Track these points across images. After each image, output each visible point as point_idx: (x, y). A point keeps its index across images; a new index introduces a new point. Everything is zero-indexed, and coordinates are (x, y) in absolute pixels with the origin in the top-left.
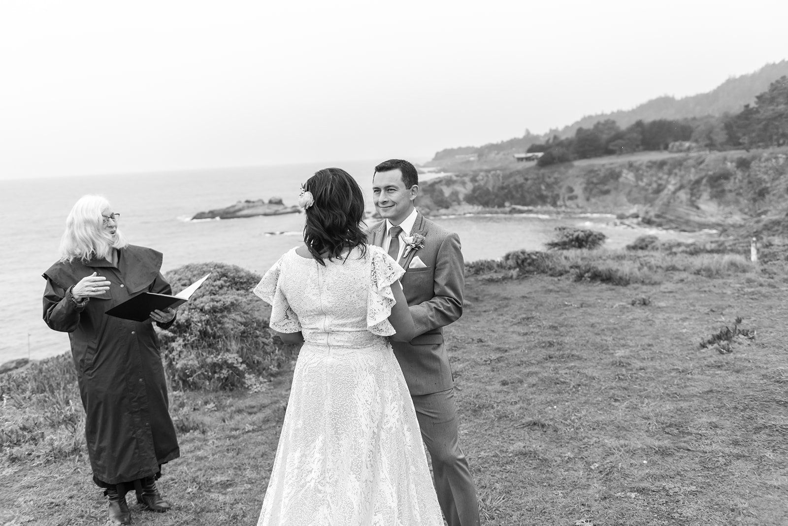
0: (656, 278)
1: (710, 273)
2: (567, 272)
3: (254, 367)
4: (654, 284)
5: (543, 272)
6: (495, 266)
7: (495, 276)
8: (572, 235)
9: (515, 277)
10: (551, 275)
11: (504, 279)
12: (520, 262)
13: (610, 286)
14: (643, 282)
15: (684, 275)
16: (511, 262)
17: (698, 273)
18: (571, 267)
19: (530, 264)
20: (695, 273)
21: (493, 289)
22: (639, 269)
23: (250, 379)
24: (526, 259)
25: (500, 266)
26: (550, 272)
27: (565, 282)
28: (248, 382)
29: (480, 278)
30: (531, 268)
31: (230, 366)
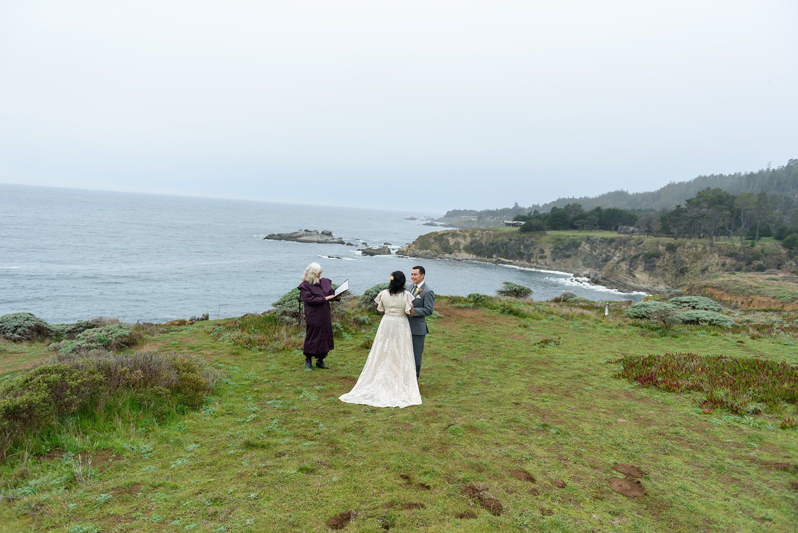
0: (540, 316)
1: (568, 317)
2: (498, 308)
3: (346, 330)
4: (538, 319)
5: (486, 306)
6: (463, 300)
7: (461, 305)
8: (512, 288)
9: (471, 307)
10: (490, 309)
11: (466, 307)
12: (475, 299)
13: (516, 318)
14: (533, 318)
15: (554, 316)
16: (471, 299)
17: (562, 316)
18: (501, 306)
19: (480, 301)
20: (560, 317)
21: (459, 312)
22: (533, 311)
23: (345, 334)
24: (479, 298)
25: (465, 300)
26: (490, 307)
27: (495, 313)
28: (344, 336)
29: (453, 305)
30: (480, 304)
31: (337, 328)
